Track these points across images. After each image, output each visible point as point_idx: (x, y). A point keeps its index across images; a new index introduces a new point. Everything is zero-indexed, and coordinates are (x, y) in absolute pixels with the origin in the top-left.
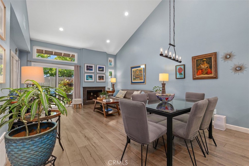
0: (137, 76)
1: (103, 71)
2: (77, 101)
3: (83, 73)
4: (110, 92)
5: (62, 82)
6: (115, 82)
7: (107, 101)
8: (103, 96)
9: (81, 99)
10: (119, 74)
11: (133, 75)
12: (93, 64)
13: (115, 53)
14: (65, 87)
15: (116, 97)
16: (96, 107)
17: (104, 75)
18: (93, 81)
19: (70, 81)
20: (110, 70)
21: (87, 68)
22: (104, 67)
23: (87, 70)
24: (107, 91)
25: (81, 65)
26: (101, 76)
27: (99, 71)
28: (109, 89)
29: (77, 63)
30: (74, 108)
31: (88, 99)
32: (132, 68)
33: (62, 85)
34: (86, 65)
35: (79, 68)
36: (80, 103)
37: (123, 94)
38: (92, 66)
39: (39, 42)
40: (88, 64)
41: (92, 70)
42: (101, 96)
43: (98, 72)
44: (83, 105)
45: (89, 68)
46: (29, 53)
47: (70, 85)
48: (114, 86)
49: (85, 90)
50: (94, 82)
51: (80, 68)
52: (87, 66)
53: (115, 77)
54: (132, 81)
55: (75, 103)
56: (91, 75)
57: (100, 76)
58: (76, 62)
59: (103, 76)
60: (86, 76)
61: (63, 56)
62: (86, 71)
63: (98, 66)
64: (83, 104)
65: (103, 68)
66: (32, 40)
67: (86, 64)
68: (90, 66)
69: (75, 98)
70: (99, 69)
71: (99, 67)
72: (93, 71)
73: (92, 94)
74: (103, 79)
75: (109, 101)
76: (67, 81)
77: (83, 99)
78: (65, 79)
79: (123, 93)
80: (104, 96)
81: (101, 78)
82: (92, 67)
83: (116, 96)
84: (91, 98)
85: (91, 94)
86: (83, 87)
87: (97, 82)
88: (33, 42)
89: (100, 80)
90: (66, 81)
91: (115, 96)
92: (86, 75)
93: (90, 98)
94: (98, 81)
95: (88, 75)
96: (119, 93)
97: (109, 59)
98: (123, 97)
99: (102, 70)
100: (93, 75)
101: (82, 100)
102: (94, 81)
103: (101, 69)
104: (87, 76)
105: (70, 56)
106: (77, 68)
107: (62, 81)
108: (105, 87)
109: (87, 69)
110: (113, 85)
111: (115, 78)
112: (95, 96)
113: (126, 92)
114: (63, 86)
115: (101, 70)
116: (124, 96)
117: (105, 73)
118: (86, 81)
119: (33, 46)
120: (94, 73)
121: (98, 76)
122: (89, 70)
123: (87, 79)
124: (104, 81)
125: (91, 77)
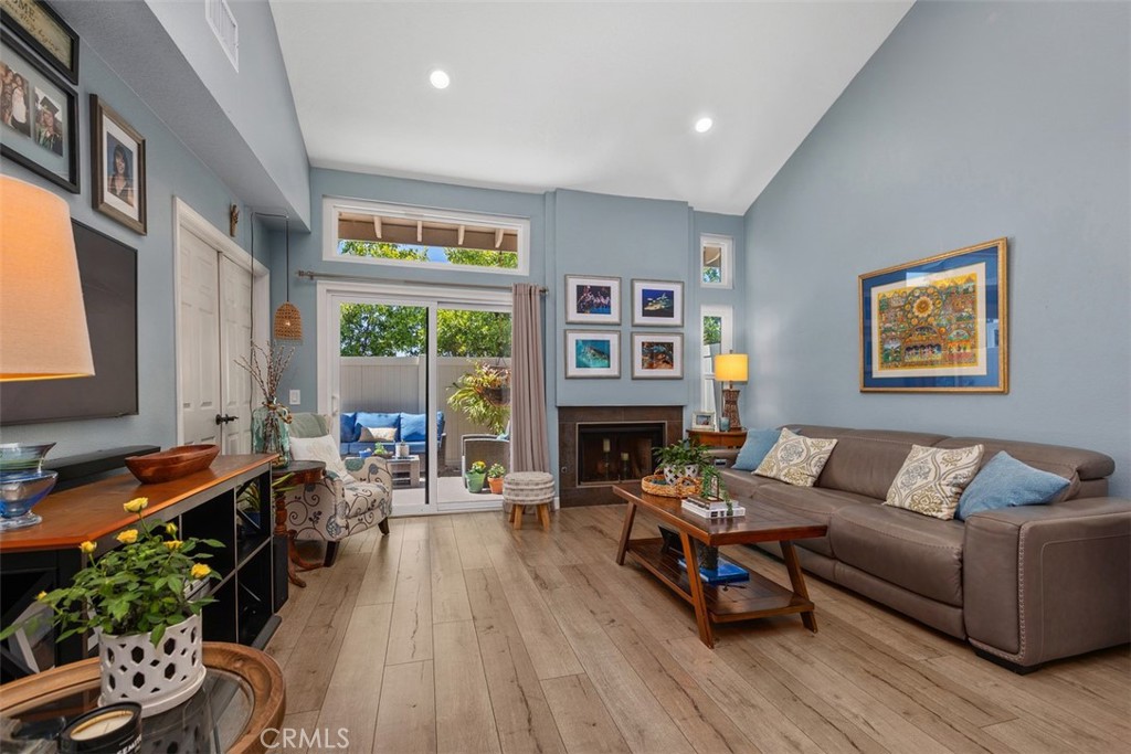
0: (916, 338)
1: (668, 312)
2: (528, 484)
3: (561, 326)
4: (714, 439)
5: (470, 378)
6: (745, 379)
7: (714, 514)
8: (683, 472)
9: (547, 476)
10: (765, 331)
11: (884, 331)
12: (611, 278)
13: (738, 207)
14: (481, 404)
15: (758, 475)
16: (632, 537)
17: (676, 341)
18: (613, 371)
19: (503, 374)
20: (707, 311)
21: (578, 297)
22: (676, 289)
23: (580, 311)
24: (692, 434)
25: (549, 285)
26: (657, 344)
27: (646, 313)
28: (706, 419)
29: (527, 274)
30: (512, 521)
31: (588, 473)
32: (869, 282)
33: (471, 393)
34: (573, 284)
35: (538, 298)
36: (540, 498)
37: (808, 458)
38: (608, 289)
40: (585, 277)
41: (606, 309)
42: (666, 470)
43: (639, 319)
44: (561, 507)
45: (590, 297)
46: (305, 233)
47: (495, 394)
48: (735, 403)
49: (571, 423)
50: (618, 378)
51: (543, 299)
52: (581, 289)
53: (742, 346)
54: (867, 372)
55: (517, 495)
56: (604, 341)
57: (651, 345)
58: (522, 268)
59: (670, 346)
60: (577, 341)
61: (464, 246)
62: (574, 316)
63: (639, 287)
64: (557, 499)
65: (670, 295)
66: (315, 165)
67: (574, 276)
68: (596, 291)
69: (520, 467)
70: (645, 303)
71: (646, 294)
72: (613, 317)
73: (607, 447)
74: (668, 363)
75: (730, 513)
76: (492, 377)
77: (562, 475)
78: (481, 367)
79: (813, 451)
80: (688, 472)
81: (659, 354)
82: (606, 292)
83: (757, 472)
84: (600, 466)
85: (602, 446)
86: (561, 409)
87: (634, 379)
88: (320, 177)
89: (651, 366)
90: (486, 374)
91: (748, 470)
92: (573, 338)
93: (596, 467)
94: (640, 371)
95: (585, 342)
96: (777, 452)
97: (705, 242)
98: (810, 481)
99: (661, 310)
100: (613, 339)
101: (556, 483)
102: (616, 373)
103: (659, 303)
104: (581, 345)
105: (494, 245)
106: (525, 298)
107: (468, 375)
108: (680, 408)
109: (578, 306)
110: (731, 397)
111: (743, 357)
112: (625, 456)
113: (828, 445)
114: (471, 401)
115: (658, 307)
116: (815, 470)
117: (683, 326)
118: (573, 371)
119: (324, 196)
120: (616, 328)
121: (643, 344)
122: (591, 312)
123: (580, 365)
124: (676, 370)
125: (601, 350)
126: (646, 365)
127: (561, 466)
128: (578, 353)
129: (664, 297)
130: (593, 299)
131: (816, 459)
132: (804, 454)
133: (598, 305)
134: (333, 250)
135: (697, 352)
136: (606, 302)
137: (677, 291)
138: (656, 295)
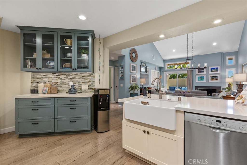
1: (218, 72)
3: (195, 75)
18: (204, 81)
21: (198, 70)
23: (198, 72)
26: (214, 77)
27: (211, 72)
41: (204, 72)
45: (200, 70)
46: (163, 67)
49: (197, 88)
50: (206, 82)
56: (203, 77)
59: (217, 77)
60: (198, 77)
74: (216, 79)
82: (203, 69)
86: (195, 86)
87: (209, 82)
88: (165, 61)
89: (212, 80)
97: (228, 57)
99: (215, 71)
100: (205, 76)
106: (189, 72)
108: (220, 87)
110: (229, 85)
117: (220, 73)
120: (206, 74)
121: (211, 77)
122: (200, 73)
123: (198, 80)
124: (218, 81)
128: (198, 78)
133: (202, 71)
134: (166, 68)
135: (225, 77)
136: (203, 71)
137: (219, 67)
138: (213, 69)
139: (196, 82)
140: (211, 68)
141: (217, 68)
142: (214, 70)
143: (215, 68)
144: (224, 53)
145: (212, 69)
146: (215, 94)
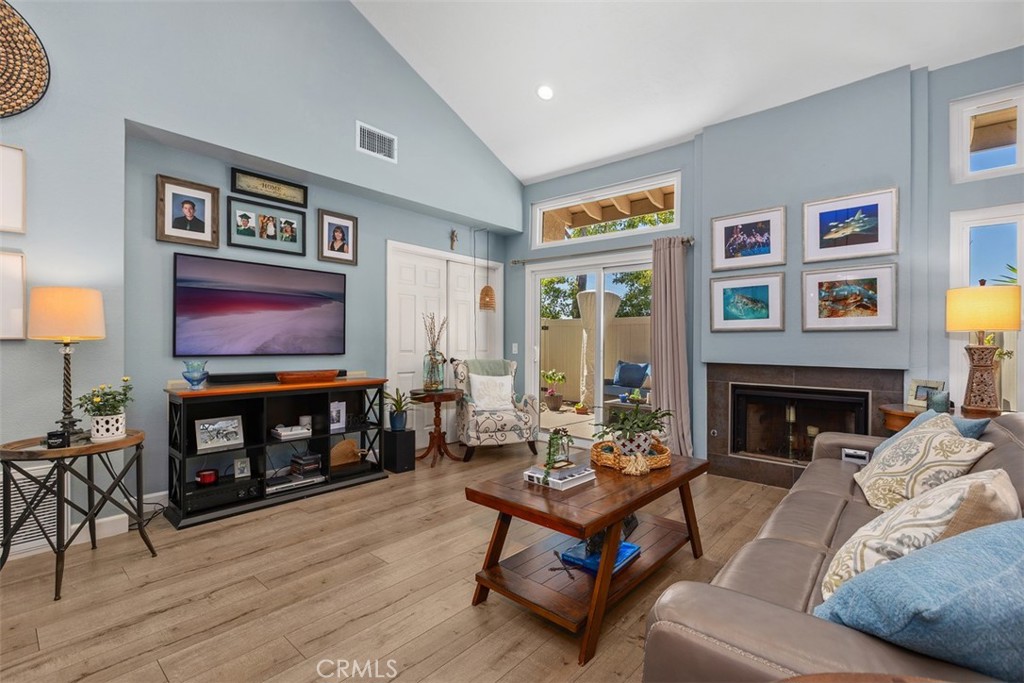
1: (877, 240)
3: (707, 274)
12: (770, 209)
17: (883, 275)
21: (727, 241)
22: (884, 201)
23: (729, 255)
25: (693, 234)
26: (847, 283)
27: (824, 244)
28: (930, 391)
29: (678, 227)
34: (719, 228)
38: (767, 223)
39: (547, 181)
40: (734, 215)
41: (765, 248)
43: (814, 253)
45: (742, 237)
48: (987, 369)
49: (722, 383)
56: (760, 287)
57: (834, 284)
58: (676, 222)
59: (871, 284)
62: (721, 261)
63: (814, 211)
67: (718, 218)
68: (748, 229)
72: (774, 256)
73: (791, 416)
77: (711, 439)
82: (763, 228)
85: (785, 414)
86: (710, 366)
87: (805, 332)
88: (528, 191)
89: (833, 314)
92: (719, 287)
94: (814, 320)
100: (774, 284)
102: (778, 325)
108: (900, 374)
109: (727, 251)
110: (981, 358)
112: (813, 431)
115: (848, 231)
117: (897, 253)
118: (720, 323)
119: (532, 204)
120: (781, 269)
121: (821, 285)
122: (744, 255)
123: (727, 316)
124: (883, 318)
125: (757, 300)
126: (825, 312)
127: (709, 428)
129: (859, 215)
130: (747, 239)
131: (931, 472)
132: (915, 460)
133: (753, 246)
134: (537, 241)
135: (938, 289)
136: (764, 239)
137: (887, 202)
138: (843, 216)
139: (717, 326)
140: (823, 216)
141: (871, 211)
142: (847, 226)
143: (851, 212)
144: (930, 73)
145: (827, 220)
146: (842, 447)
